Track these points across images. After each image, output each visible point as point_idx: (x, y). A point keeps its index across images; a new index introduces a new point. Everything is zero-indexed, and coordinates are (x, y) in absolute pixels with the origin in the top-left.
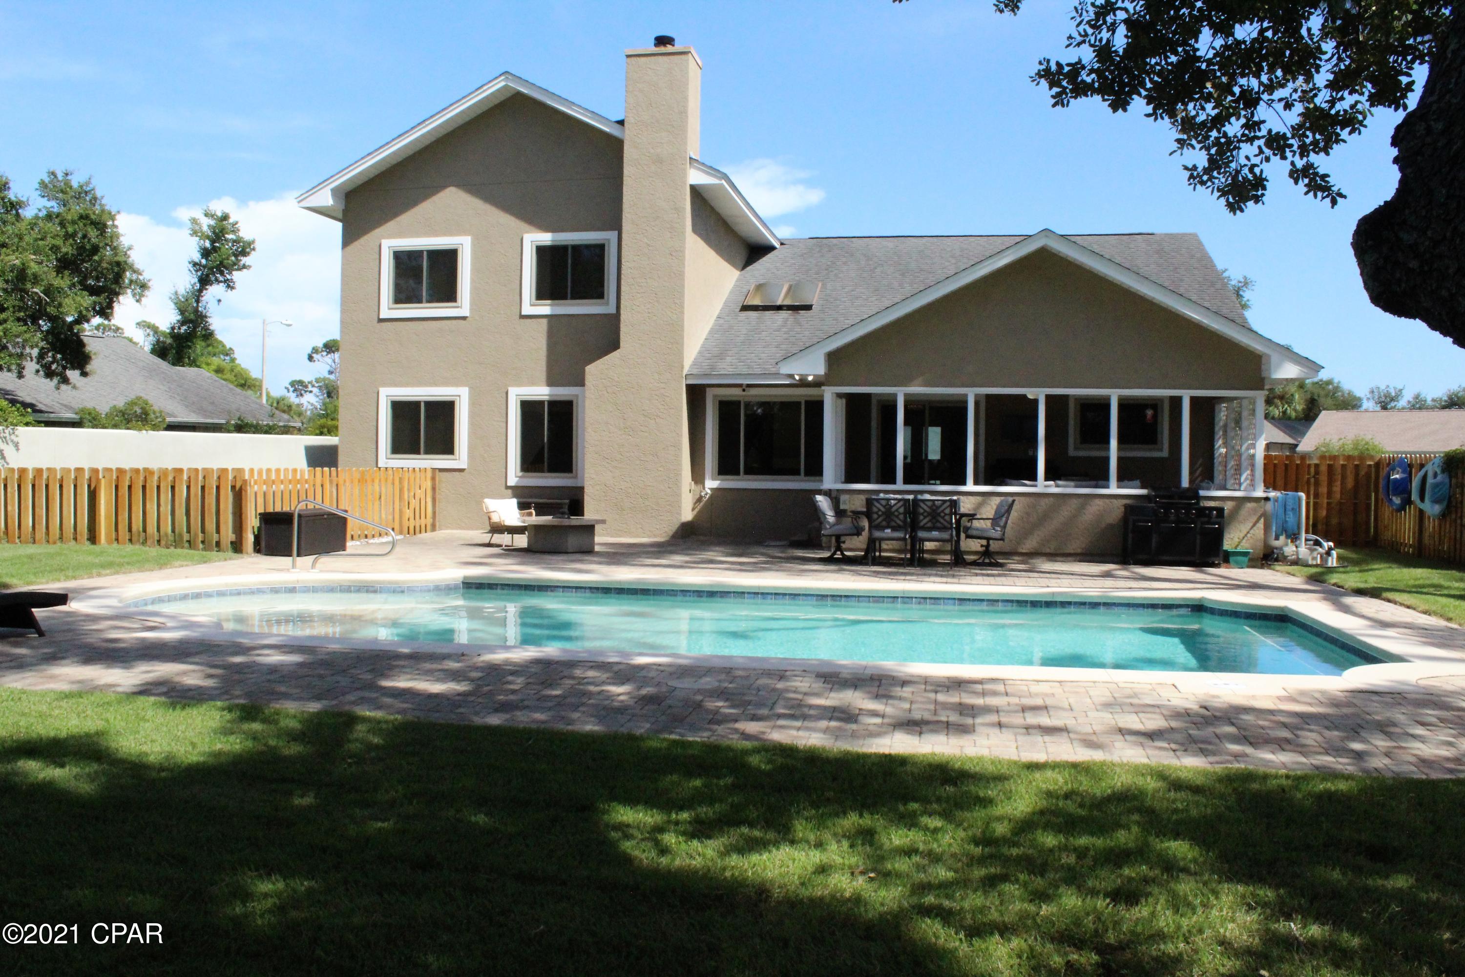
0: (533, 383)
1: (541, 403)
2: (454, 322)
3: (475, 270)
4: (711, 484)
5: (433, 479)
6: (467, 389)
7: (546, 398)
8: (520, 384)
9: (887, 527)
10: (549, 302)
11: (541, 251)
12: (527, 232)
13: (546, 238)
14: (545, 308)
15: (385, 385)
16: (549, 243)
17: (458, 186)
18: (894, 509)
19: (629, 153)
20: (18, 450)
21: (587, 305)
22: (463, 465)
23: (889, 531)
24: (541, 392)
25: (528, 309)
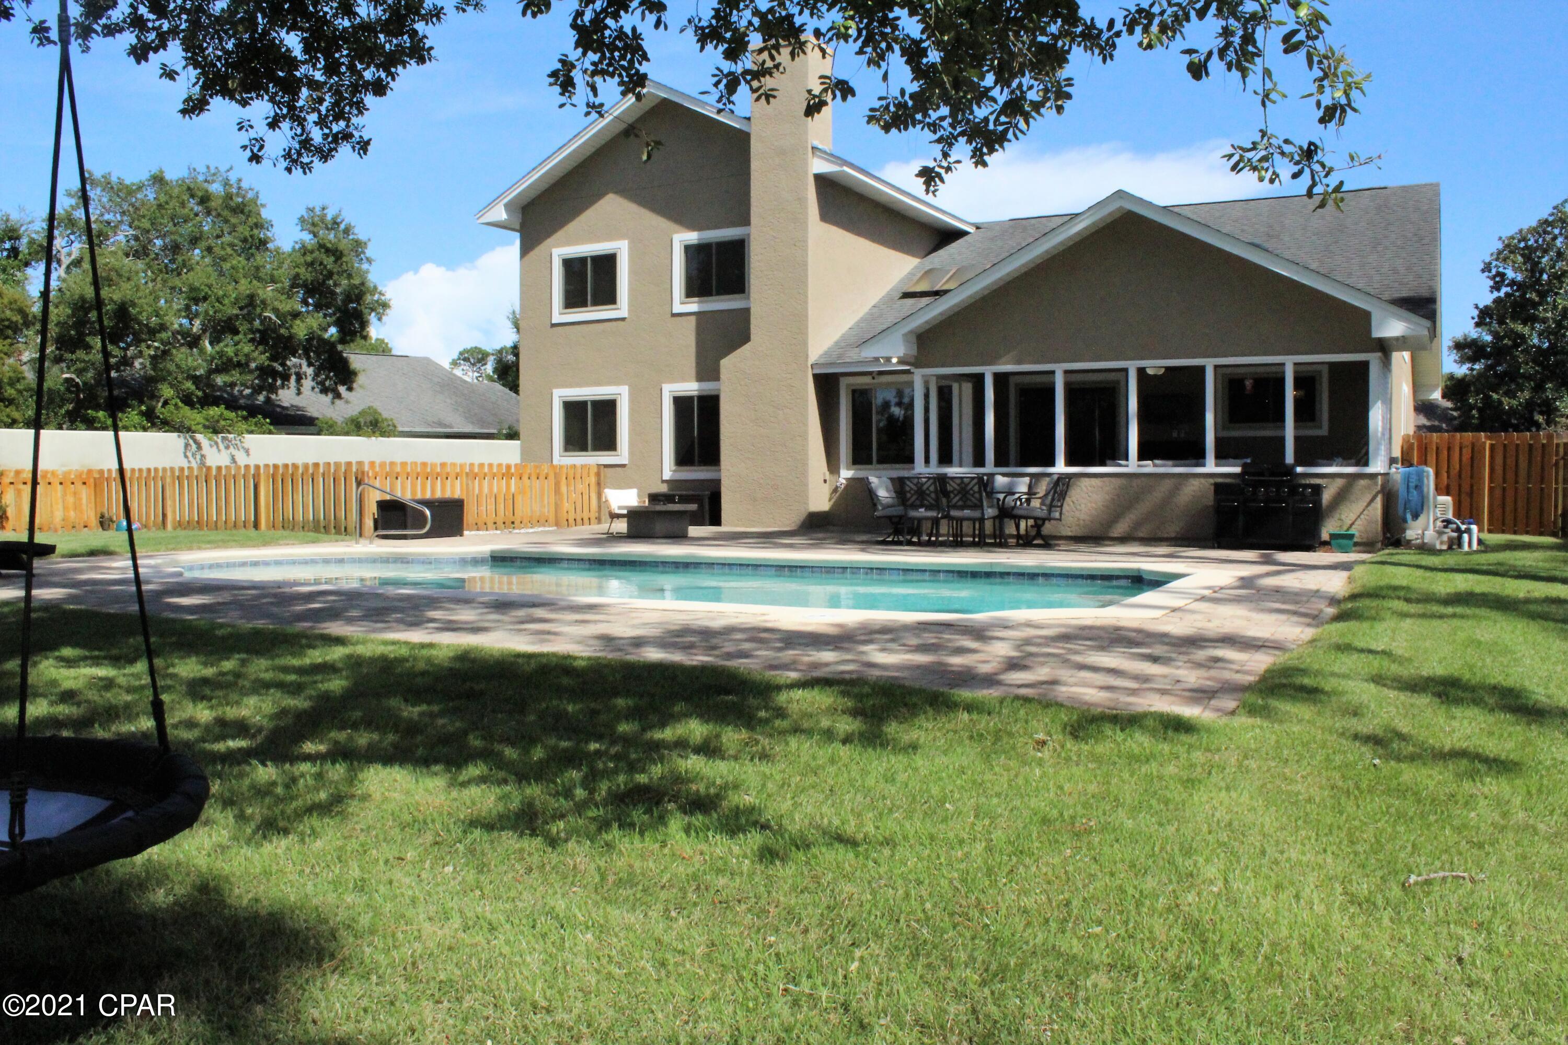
0: (683, 380)
1: (691, 398)
2: (614, 323)
3: (633, 272)
4: (846, 474)
5: (598, 474)
6: (626, 388)
7: (695, 393)
8: (673, 380)
9: (921, 506)
10: (696, 299)
11: (688, 249)
12: (677, 232)
13: (692, 237)
14: (693, 306)
15: (558, 386)
16: (695, 242)
17: (616, 193)
18: (925, 487)
19: (755, 146)
20: (248, 455)
21: (729, 300)
22: (625, 461)
23: (922, 510)
24: (691, 387)
25: (678, 308)
